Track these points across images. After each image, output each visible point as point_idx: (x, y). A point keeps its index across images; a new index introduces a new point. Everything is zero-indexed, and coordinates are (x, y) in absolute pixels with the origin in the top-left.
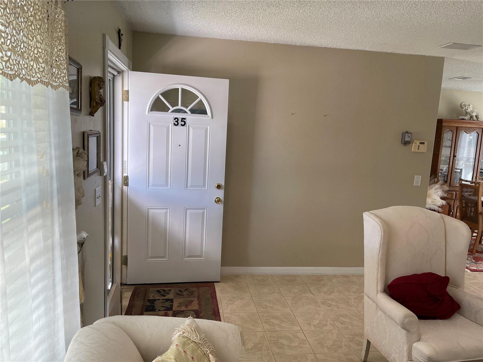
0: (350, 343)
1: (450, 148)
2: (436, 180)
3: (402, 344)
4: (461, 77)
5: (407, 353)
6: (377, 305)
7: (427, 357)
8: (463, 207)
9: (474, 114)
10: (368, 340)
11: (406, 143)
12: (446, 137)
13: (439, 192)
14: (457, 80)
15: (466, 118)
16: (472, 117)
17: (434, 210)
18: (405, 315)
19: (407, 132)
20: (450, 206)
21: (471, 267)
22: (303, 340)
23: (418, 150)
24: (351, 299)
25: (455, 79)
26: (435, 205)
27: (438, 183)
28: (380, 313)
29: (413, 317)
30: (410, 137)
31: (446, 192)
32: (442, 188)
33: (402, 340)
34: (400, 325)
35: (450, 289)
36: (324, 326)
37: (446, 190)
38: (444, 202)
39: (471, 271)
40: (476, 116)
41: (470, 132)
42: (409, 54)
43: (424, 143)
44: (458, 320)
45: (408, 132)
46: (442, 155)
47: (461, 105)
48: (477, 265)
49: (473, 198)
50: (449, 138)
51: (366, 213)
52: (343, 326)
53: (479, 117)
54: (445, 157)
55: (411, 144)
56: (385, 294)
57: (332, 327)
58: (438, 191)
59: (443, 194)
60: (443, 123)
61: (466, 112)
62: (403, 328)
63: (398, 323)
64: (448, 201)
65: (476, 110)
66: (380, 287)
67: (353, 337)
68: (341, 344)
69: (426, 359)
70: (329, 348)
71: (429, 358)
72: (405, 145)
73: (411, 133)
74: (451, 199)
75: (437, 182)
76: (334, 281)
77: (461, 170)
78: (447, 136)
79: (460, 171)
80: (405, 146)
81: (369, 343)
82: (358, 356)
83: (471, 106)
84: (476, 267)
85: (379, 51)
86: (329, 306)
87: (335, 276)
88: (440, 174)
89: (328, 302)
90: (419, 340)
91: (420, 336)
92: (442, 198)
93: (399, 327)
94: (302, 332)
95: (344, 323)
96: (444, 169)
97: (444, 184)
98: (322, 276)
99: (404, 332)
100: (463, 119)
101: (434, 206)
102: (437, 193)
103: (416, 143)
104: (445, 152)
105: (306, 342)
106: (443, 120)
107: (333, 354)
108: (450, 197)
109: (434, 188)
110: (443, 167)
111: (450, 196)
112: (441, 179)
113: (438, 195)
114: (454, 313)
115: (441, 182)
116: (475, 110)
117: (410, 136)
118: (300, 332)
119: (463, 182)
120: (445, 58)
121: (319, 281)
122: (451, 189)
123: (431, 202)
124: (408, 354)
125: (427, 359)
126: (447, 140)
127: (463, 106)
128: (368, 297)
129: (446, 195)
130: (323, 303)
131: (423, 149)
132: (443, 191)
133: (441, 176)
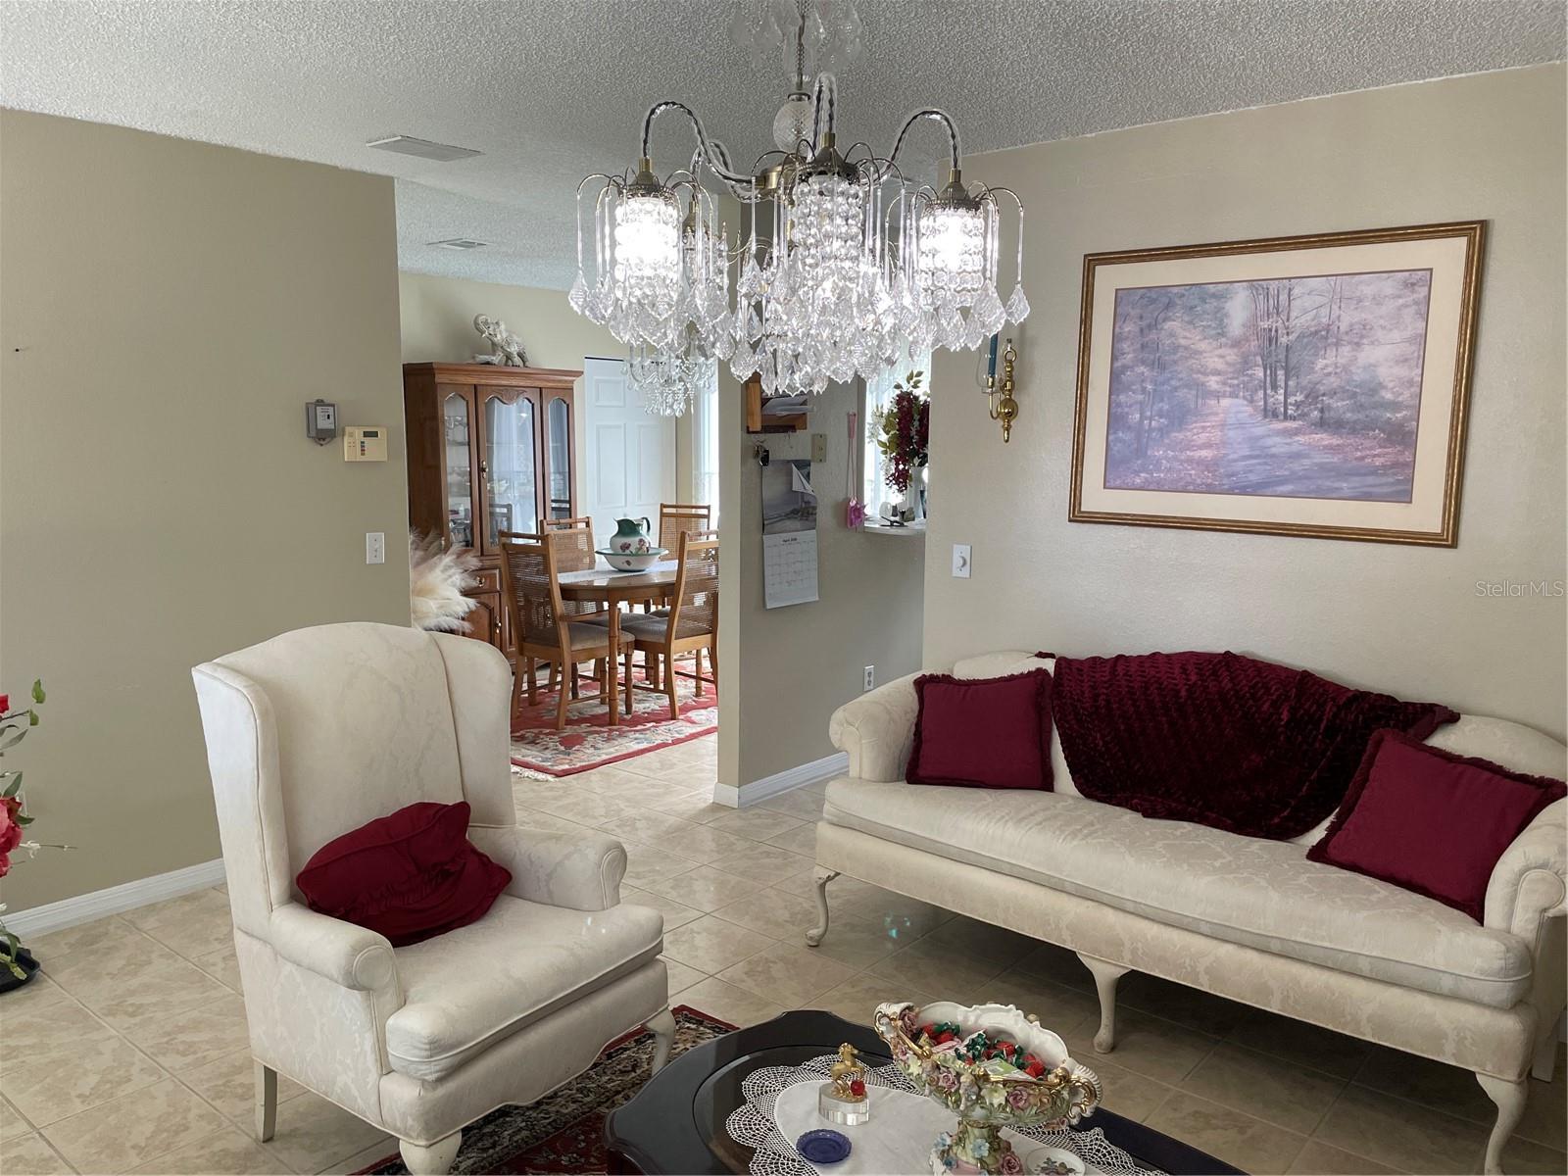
0: (218, 1103)
1: (467, 447)
2: (443, 542)
3: (357, 1035)
4: (458, 242)
5: (373, 1056)
6: (273, 948)
7: (425, 1044)
8: (520, 608)
9: (514, 349)
10: (266, 1069)
11: (323, 437)
12: (451, 415)
13: (454, 578)
14: (451, 250)
15: (495, 359)
16: (508, 357)
17: (452, 631)
18: (352, 947)
19: (320, 403)
20: (491, 611)
21: (556, 768)
22: (43, 1160)
23: (363, 454)
24: (214, 965)
25: (445, 246)
26: (451, 615)
27: (451, 550)
28: (289, 967)
29: (376, 944)
30: (332, 418)
31: (476, 573)
32: (462, 563)
33: (356, 1024)
34: (340, 980)
35: (478, 837)
36: (119, 1084)
37: (473, 568)
38: (471, 602)
39: (557, 776)
40: (520, 355)
41: (511, 400)
42: (285, 156)
43: (375, 434)
44: (509, 912)
45: (322, 401)
46: (449, 470)
47: (476, 323)
48: (571, 756)
49: (537, 579)
50: (460, 419)
51: (202, 667)
52: (190, 1059)
53: (528, 356)
54: (459, 474)
55: (338, 439)
56: (295, 904)
57: (151, 1075)
58: (454, 574)
59: (469, 580)
60: (437, 376)
61: (494, 344)
62: (351, 987)
63: (336, 976)
64: (484, 598)
65: (518, 336)
66: (277, 886)
67: (224, 1080)
68: (185, 1118)
69: (426, 1050)
70: (143, 1149)
71: (430, 1043)
72: (322, 442)
73: (333, 405)
74: (491, 591)
75: (445, 550)
76: (151, 923)
77: (509, 507)
78: (454, 415)
79: (505, 510)
80: (322, 445)
81: (271, 1076)
82: (243, 1131)
83: (503, 327)
84: (568, 763)
85: (183, 135)
86: (132, 1015)
87: (152, 908)
88: (451, 525)
89: (131, 1001)
90: (403, 1002)
91: (405, 991)
92: (466, 593)
93: (344, 989)
94: (37, 1136)
95: (192, 1050)
96: (462, 509)
97: (466, 552)
98: (103, 922)
99: (357, 996)
100: (488, 363)
101: (447, 618)
102: (450, 580)
103: (351, 435)
104: (455, 460)
105: (56, 1161)
106: (434, 366)
107: (161, 1160)
108: (487, 587)
109: (441, 566)
110: (458, 505)
111: (485, 585)
112: (457, 540)
113: (454, 586)
114: (495, 897)
115: (456, 547)
116: (515, 338)
117: (331, 414)
118: (28, 1139)
119: (515, 541)
120: (396, 181)
121: (92, 944)
122: (488, 563)
123: (438, 608)
124: (378, 1058)
125: (427, 1047)
126: (455, 425)
127: (482, 327)
128: (246, 933)
129: (474, 583)
130: (111, 1012)
131: (377, 450)
132: (466, 571)
133: (454, 528)
